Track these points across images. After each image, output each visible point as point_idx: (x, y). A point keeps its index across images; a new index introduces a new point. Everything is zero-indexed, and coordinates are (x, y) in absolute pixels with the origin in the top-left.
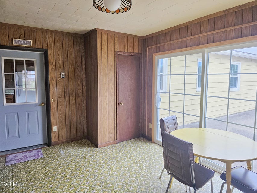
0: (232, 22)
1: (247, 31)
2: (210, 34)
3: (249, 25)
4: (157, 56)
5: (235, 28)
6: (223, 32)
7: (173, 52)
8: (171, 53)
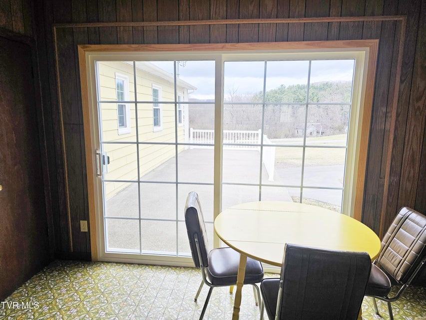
0: (272, 11)
1: (297, 32)
2: (231, 24)
3: (300, 21)
4: (91, 53)
5: (278, 22)
6: (256, 25)
7: (144, 50)
8: (136, 50)
